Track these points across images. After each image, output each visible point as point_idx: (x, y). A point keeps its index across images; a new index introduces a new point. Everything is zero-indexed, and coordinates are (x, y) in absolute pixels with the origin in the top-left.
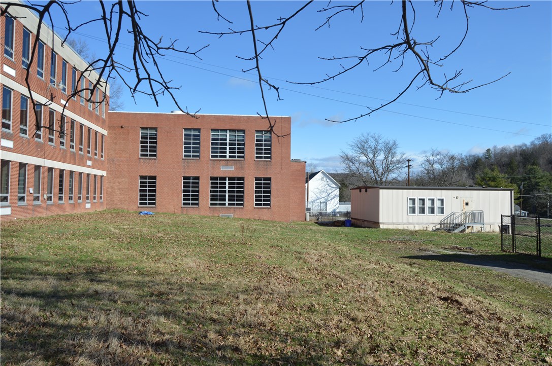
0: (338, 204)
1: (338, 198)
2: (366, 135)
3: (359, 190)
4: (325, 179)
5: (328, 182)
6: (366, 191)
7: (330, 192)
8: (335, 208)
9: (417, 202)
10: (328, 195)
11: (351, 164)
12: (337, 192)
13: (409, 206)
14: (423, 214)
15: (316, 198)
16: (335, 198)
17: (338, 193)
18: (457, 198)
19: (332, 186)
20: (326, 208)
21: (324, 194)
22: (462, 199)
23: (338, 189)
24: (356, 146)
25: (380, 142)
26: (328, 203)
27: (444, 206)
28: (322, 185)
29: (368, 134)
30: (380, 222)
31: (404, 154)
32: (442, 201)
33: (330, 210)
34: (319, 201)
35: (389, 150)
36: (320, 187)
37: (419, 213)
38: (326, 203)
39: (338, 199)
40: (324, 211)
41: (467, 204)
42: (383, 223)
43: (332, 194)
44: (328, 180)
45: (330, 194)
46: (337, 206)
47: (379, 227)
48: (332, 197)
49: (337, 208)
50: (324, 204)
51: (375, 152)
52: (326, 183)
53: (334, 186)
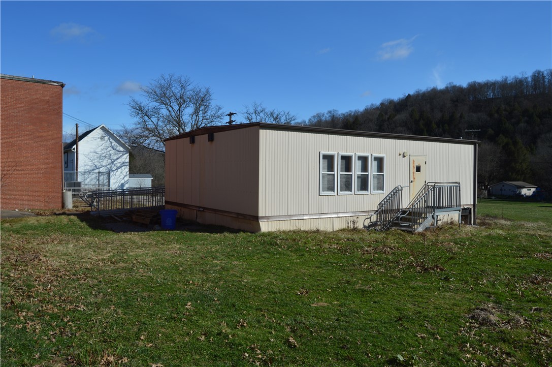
0: (128, 176)
1: (128, 167)
2: (167, 77)
3: (188, 139)
4: (106, 138)
5: (111, 143)
6: (211, 139)
7: (115, 158)
8: (123, 182)
9: (338, 164)
10: (112, 163)
11: (146, 118)
12: (126, 158)
13: (322, 172)
14: (349, 193)
15: (93, 167)
16: (123, 168)
17: (127, 160)
18: (404, 156)
19: (118, 149)
20: (109, 182)
21: (105, 161)
22: (412, 158)
23: (128, 154)
24: (153, 93)
25: (189, 88)
26: (111, 174)
27: (385, 173)
28: (102, 147)
29: (171, 77)
30: (260, 215)
31: (220, 108)
32: (380, 161)
33: (114, 185)
34: (97, 171)
35: (201, 101)
36: (98, 150)
37: (342, 190)
38: (109, 174)
39: (127, 169)
40: (106, 188)
41: (418, 169)
42: (267, 218)
43: (119, 160)
44: (111, 140)
45: (114, 161)
46: (126, 178)
47: (258, 228)
48: (119, 165)
49: (127, 182)
50: (106, 176)
51: (182, 101)
52: (108, 143)
53: (122, 149)
